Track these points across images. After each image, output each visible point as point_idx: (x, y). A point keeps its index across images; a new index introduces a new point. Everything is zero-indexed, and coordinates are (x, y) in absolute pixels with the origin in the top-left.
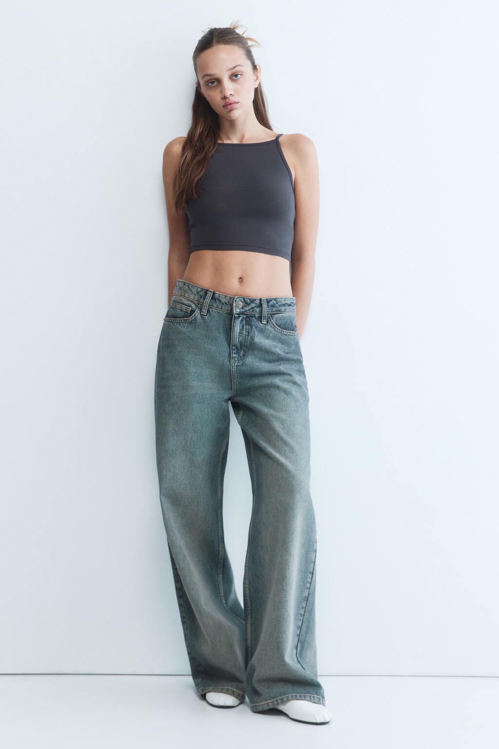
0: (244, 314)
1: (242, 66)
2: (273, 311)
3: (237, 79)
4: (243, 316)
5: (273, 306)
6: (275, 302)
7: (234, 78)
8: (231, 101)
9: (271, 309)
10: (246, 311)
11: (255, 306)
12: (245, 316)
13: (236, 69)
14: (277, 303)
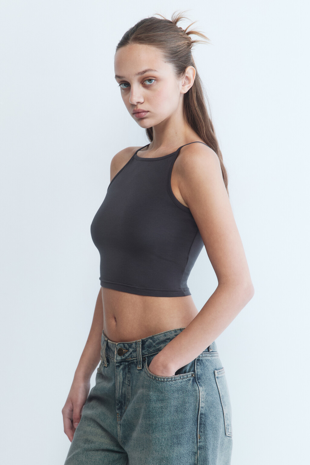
0: (126, 361)
1: (155, 71)
2: (151, 353)
3: (151, 85)
4: (125, 363)
5: (150, 347)
6: (151, 341)
7: (148, 83)
8: (140, 109)
9: (148, 350)
10: (126, 358)
11: (133, 351)
12: (127, 364)
13: (147, 74)
14: (154, 341)
